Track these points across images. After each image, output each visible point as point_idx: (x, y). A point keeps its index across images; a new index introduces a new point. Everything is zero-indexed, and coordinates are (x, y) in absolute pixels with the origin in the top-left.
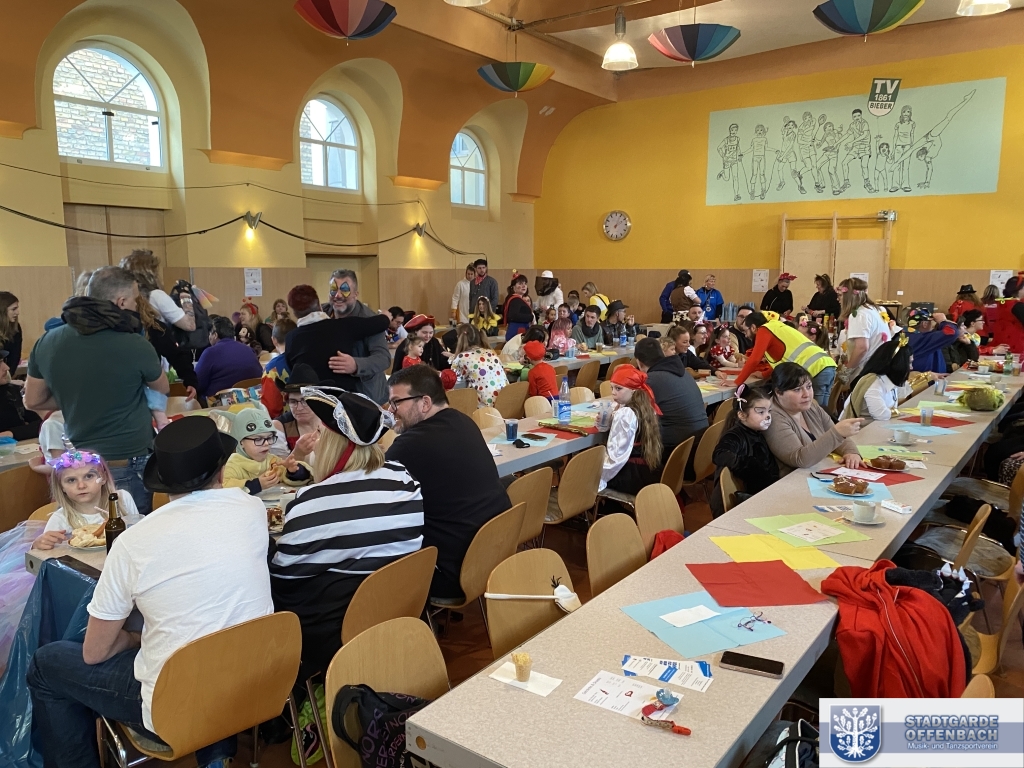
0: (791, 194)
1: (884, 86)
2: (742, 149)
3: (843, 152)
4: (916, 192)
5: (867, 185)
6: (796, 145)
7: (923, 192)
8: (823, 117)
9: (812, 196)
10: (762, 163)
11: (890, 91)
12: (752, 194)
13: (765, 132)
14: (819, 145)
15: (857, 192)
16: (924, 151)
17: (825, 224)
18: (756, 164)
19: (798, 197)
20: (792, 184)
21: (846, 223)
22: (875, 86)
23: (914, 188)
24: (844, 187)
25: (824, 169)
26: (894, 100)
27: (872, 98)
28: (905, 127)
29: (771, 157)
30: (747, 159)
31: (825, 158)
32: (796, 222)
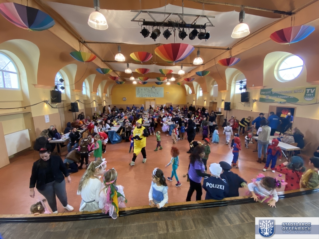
0: (145, 97)
1: (154, 86)
2: (140, 91)
3: (150, 93)
6: (146, 92)
7: (158, 97)
8: (148, 89)
9: (148, 97)
12: (141, 96)
14: (148, 92)
15: (152, 97)
16: (158, 93)
17: (149, 100)
19: (146, 97)
20: (145, 96)
21: (151, 100)
28: (156, 91)
29: (143, 93)
30: (140, 92)
32: (146, 100)
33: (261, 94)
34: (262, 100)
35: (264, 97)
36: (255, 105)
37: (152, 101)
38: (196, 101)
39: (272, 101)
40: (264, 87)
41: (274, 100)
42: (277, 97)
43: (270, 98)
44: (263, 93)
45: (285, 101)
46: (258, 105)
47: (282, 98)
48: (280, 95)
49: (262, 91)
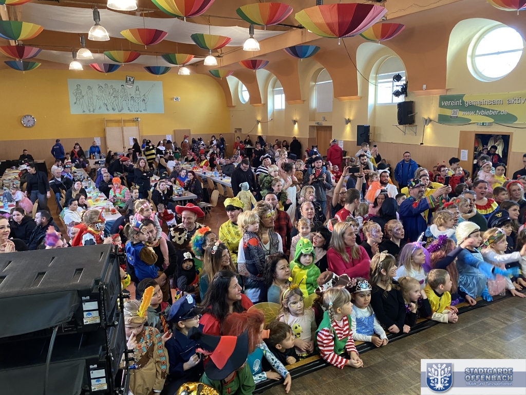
0: (103, 111)
1: (130, 79)
2: (84, 94)
3: (120, 98)
4: (143, 112)
5: (129, 109)
6: (104, 95)
7: (145, 112)
8: (112, 86)
9: (111, 112)
10: (92, 100)
11: (132, 80)
12: (89, 110)
13: (91, 89)
14: (112, 95)
15: (126, 111)
16: (144, 100)
17: (118, 122)
18: (89, 100)
19: (107, 112)
20: (104, 108)
21: (126, 121)
22: (127, 78)
23: (143, 111)
24: (122, 109)
25: (114, 103)
26: (133, 83)
27: (127, 82)
28: (138, 92)
29: (95, 98)
31: (114, 100)
32: (108, 121)
33: (441, 106)
34: (443, 119)
35: (449, 112)
36: (429, 130)
37: (127, 124)
38: (264, 122)
39: (466, 121)
40: (447, 90)
41: (471, 120)
42: (476, 113)
43: (461, 114)
44: (446, 103)
45: (492, 120)
46: (435, 131)
47: (486, 115)
48: (480, 109)
49: (443, 98)
